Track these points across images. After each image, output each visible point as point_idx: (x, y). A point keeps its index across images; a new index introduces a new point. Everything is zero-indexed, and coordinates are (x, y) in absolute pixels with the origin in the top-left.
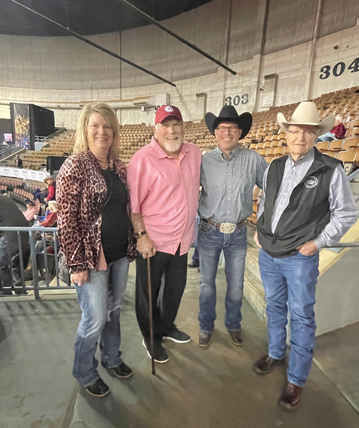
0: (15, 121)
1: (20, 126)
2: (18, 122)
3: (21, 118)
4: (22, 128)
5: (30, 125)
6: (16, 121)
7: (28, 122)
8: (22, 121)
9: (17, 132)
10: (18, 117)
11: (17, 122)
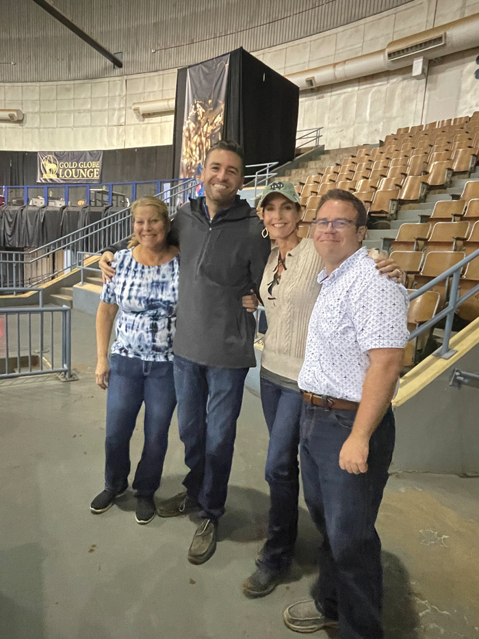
0: (185, 128)
1: (196, 138)
2: (192, 125)
3: (201, 110)
4: (201, 143)
5: (225, 128)
6: (188, 124)
7: (219, 119)
8: (202, 122)
9: (184, 161)
10: (192, 112)
11: (188, 130)
